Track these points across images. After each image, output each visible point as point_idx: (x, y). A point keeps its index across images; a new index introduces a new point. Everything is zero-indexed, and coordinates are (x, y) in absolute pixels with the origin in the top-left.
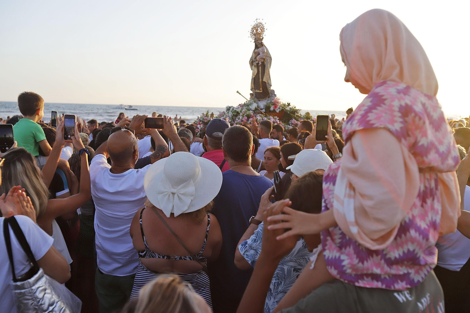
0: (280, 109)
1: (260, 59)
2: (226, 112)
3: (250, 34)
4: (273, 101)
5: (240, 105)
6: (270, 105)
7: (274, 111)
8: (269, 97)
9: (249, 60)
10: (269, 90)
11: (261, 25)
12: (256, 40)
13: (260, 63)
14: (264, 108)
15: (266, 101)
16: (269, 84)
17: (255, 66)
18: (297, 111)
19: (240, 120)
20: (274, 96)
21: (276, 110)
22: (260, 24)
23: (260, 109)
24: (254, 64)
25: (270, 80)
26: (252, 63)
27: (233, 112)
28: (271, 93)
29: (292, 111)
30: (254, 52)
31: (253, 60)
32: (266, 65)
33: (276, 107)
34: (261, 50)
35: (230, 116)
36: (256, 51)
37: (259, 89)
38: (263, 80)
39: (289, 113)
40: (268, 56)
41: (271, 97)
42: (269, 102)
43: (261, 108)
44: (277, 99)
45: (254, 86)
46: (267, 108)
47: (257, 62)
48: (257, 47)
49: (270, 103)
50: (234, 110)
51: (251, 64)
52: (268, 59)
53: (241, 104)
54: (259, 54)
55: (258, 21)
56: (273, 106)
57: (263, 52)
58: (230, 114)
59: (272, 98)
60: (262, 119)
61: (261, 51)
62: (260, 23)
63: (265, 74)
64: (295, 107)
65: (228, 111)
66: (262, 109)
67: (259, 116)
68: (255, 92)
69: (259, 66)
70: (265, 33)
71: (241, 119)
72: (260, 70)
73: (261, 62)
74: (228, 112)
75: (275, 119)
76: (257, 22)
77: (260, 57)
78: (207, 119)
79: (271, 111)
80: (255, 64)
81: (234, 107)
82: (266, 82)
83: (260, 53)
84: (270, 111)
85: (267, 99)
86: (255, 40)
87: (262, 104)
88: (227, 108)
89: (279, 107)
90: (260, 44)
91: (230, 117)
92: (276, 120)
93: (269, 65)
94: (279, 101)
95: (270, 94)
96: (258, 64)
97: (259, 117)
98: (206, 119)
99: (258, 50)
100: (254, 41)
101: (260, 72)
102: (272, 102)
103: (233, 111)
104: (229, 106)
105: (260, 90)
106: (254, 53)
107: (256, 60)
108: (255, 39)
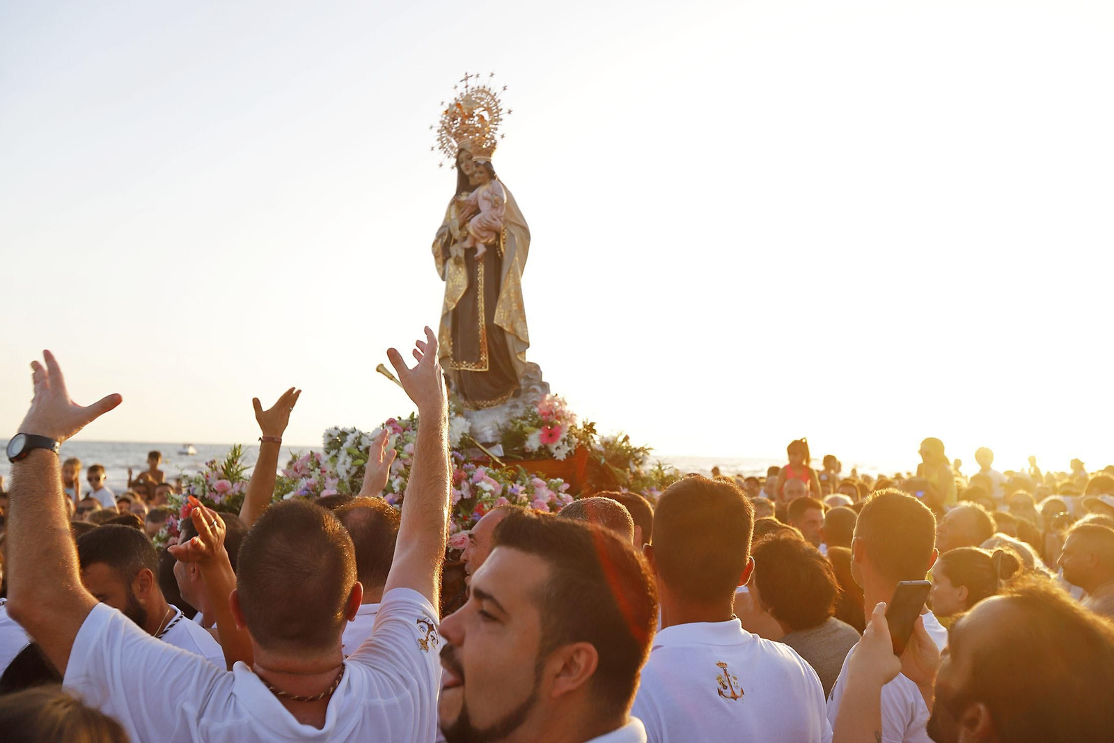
0: (569, 443)
1: (482, 229)
2: (325, 458)
3: (437, 135)
4: (536, 410)
5: (391, 422)
6: (525, 429)
7: (544, 454)
8: (517, 394)
9: (433, 237)
10: (517, 363)
11: (484, 96)
12: (463, 155)
13: (481, 249)
14: (499, 439)
15: (507, 410)
16: (518, 338)
17: (457, 262)
18: (636, 455)
19: (390, 496)
20: (538, 388)
21: (553, 450)
22: (479, 95)
23: (484, 444)
24: (454, 254)
25: (525, 321)
26: (444, 247)
27: (355, 458)
28: (527, 378)
29: (617, 456)
30: (455, 202)
31: (450, 235)
32: (506, 258)
33: (552, 435)
34: (486, 194)
35: (342, 473)
36: (463, 198)
37: (474, 357)
38: (493, 319)
39: (603, 461)
40: (512, 223)
41: (528, 391)
42: (520, 413)
43: (484, 441)
44: (553, 399)
45: (454, 348)
46: (513, 439)
47: (467, 244)
48: (465, 184)
49: (524, 418)
50: (361, 448)
51: (440, 252)
52: (513, 231)
53: (397, 419)
54: (477, 211)
55: (473, 83)
56: (539, 432)
57: (496, 202)
58: (344, 463)
59: (532, 397)
60: (500, 492)
61: (486, 199)
62: (477, 91)
63: (503, 295)
64: (626, 438)
65: (333, 453)
66: (488, 445)
67: (487, 477)
68: (459, 371)
69: (478, 261)
70: (502, 128)
71: (397, 489)
72: (481, 279)
73: (486, 245)
74: (336, 456)
75: (556, 489)
76: (469, 88)
77: (480, 221)
78: (224, 492)
79: (531, 453)
80: (457, 251)
81: (361, 435)
82: (507, 329)
83: (481, 208)
84: (526, 455)
85: (511, 401)
86: (457, 157)
87: (489, 423)
88: (330, 436)
89: (564, 435)
90: (481, 168)
91: (341, 481)
92: (558, 496)
93: (517, 259)
94: (567, 409)
95: (522, 381)
96: (470, 252)
97: (488, 482)
98: (219, 490)
99: (472, 195)
100: (454, 161)
101: (481, 287)
102: (535, 416)
103: (357, 452)
104: (341, 428)
105: (478, 362)
106: (454, 208)
107: (465, 239)
108: (461, 150)
